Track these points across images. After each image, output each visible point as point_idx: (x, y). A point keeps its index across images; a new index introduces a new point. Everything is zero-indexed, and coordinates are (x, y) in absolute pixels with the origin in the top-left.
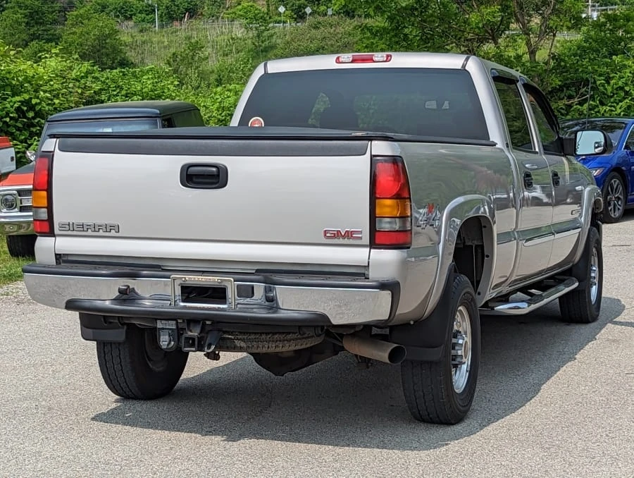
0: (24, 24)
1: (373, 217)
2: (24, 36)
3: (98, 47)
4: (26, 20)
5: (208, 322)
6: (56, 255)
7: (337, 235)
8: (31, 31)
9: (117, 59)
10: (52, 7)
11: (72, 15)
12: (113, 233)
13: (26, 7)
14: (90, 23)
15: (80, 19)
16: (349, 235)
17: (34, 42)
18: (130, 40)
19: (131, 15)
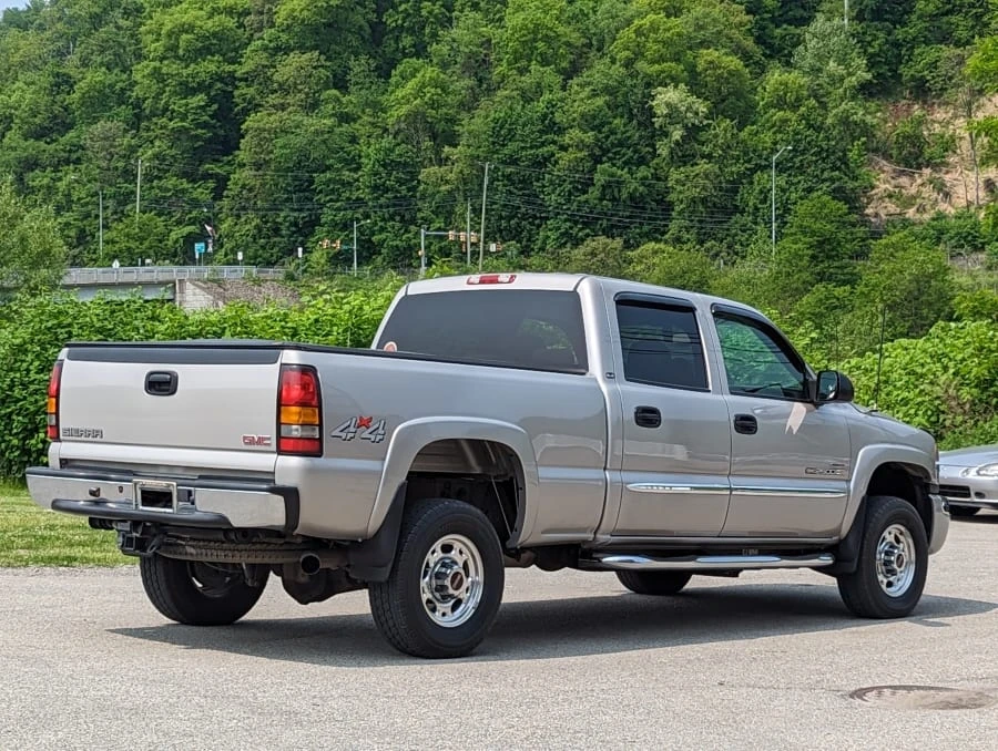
0: (807, 258)
1: (279, 424)
2: (805, 276)
3: (916, 293)
4: (810, 252)
5: (148, 524)
6: (61, 460)
7: (251, 441)
8: (818, 269)
9: (943, 311)
10: (852, 233)
11: (880, 244)
12: (98, 439)
13: (813, 233)
14: (907, 255)
15: (891, 250)
16: (261, 441)
17: (819, 286)
18: (971, 282)
19: (983, 244)
